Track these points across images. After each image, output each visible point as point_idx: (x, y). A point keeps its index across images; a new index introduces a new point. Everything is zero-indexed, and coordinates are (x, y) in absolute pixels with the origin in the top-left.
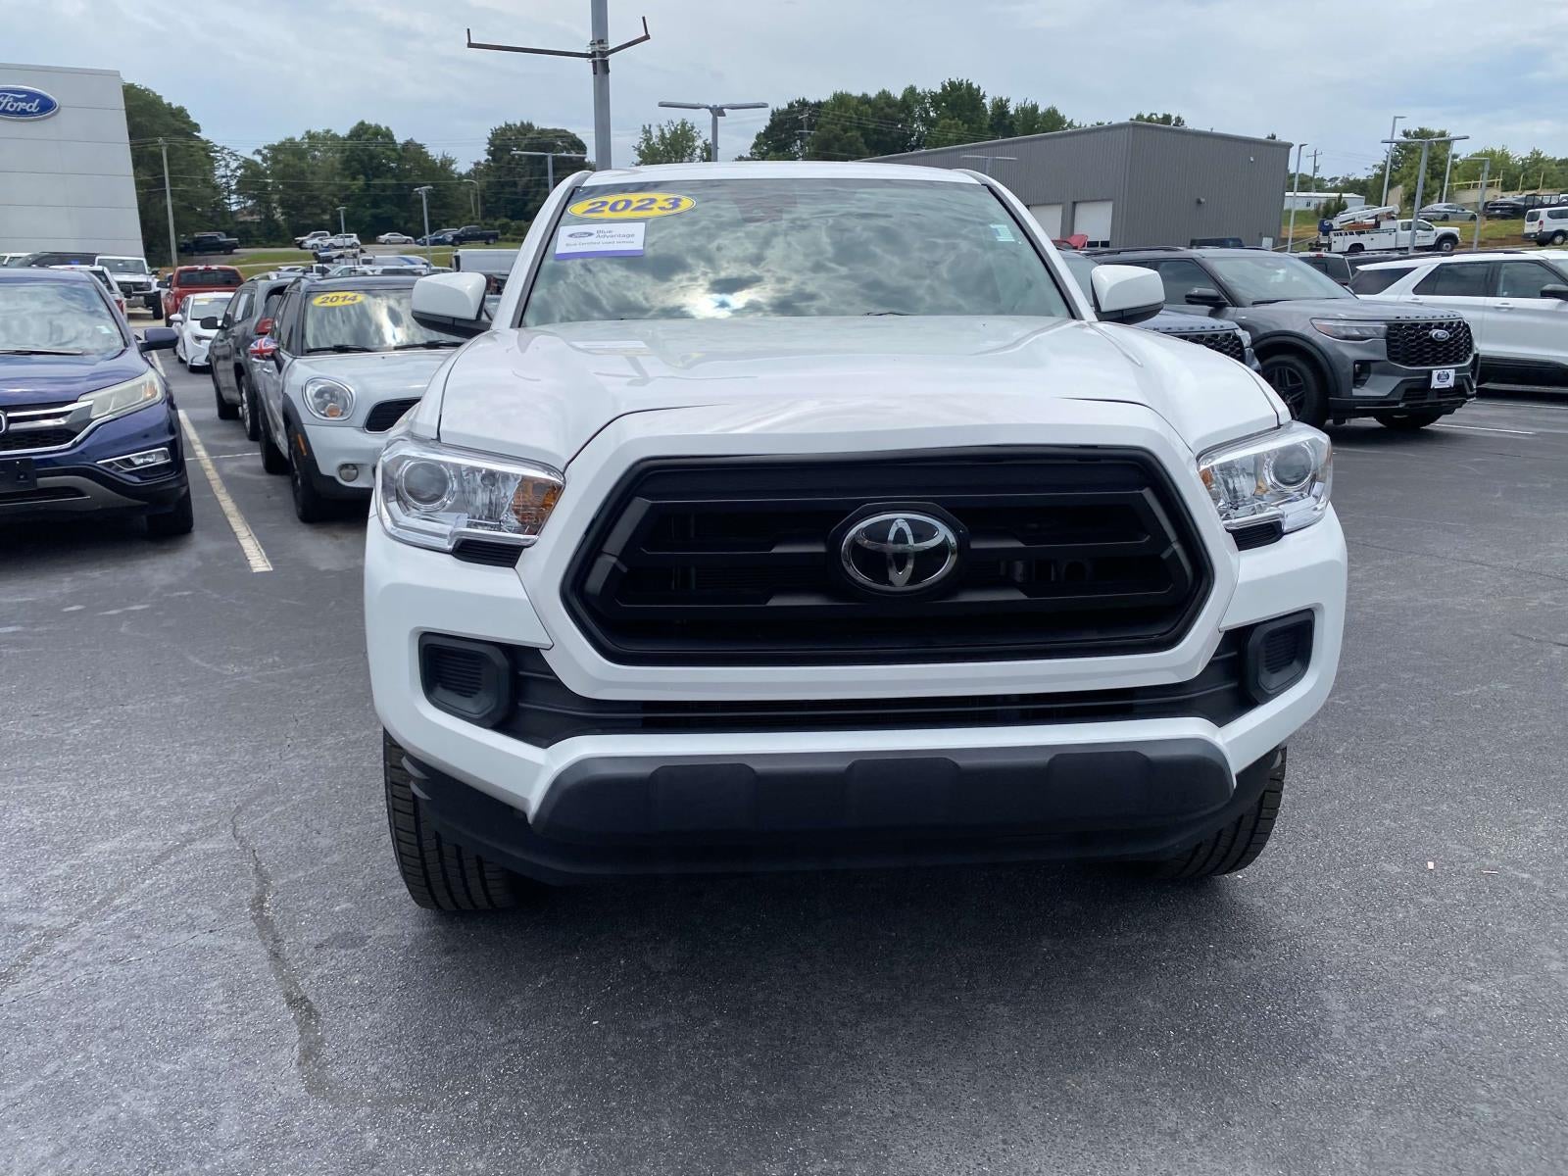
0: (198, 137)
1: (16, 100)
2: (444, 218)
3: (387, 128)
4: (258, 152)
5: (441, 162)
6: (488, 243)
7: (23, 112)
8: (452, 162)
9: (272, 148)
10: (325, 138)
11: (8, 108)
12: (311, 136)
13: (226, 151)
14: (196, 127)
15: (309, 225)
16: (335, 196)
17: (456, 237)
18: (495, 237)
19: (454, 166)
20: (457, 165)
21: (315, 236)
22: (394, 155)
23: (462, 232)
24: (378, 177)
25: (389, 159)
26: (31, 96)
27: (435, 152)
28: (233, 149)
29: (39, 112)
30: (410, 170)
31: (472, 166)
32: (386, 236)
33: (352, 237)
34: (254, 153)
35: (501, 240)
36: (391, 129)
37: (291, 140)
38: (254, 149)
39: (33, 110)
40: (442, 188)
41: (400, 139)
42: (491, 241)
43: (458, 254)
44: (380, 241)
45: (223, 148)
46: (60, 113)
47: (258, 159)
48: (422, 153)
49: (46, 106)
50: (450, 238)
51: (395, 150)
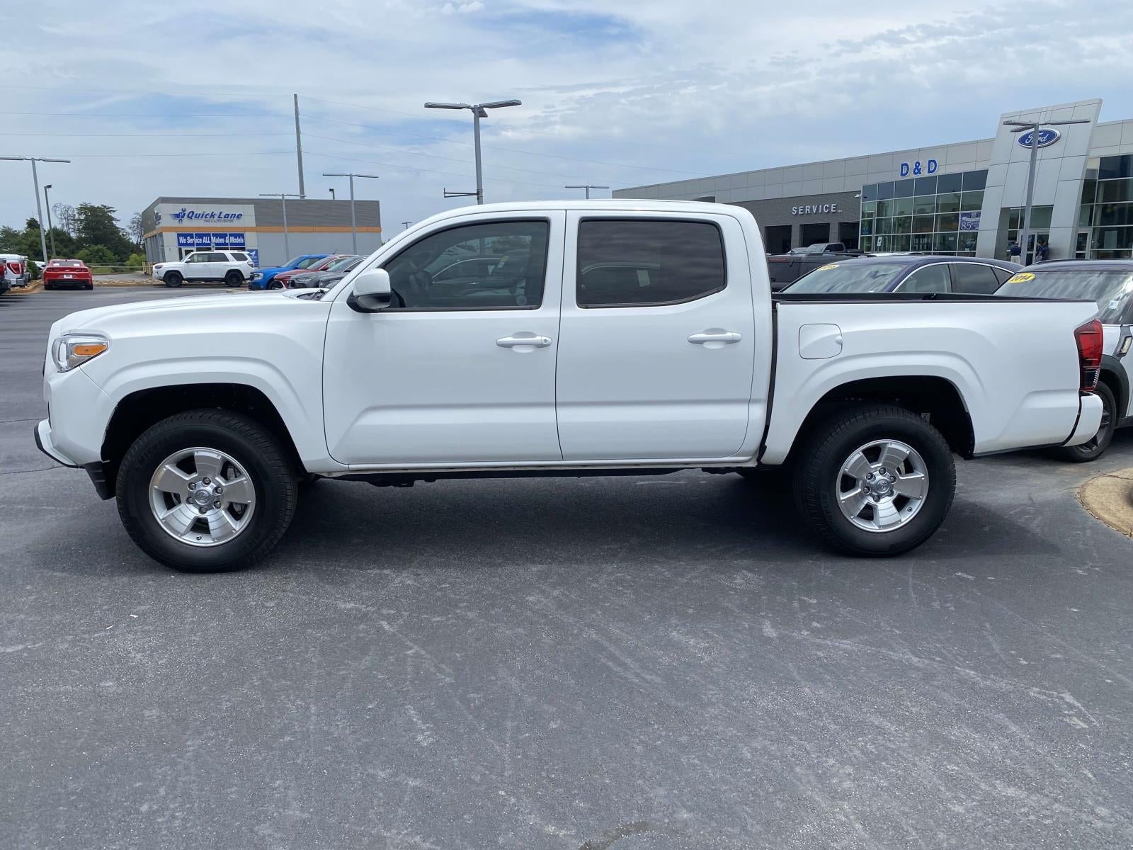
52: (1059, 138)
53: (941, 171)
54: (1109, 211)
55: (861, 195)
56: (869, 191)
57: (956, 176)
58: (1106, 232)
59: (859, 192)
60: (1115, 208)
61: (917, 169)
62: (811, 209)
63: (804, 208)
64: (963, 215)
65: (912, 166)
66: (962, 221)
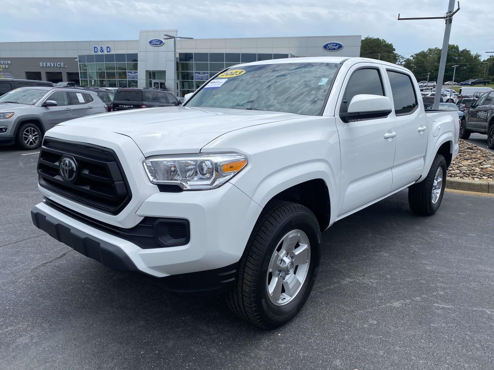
0: (394, 53)
1: (333, 46)
2: (471, 76)
3: (457, 46)
4: (412, 56)
5: (475, 56)
6: (485, 85)
7: (334, 49)
8: (479, 56)
9: (416, 55)
10: (435, 50)
11: (331, 48)
12: (430, 50)
13: (400, 57)
14: (394, 50)
15: (421, 79)
16: (432, 69)
17: (472, 83)
18: (489, 83)
19: (480, 58)
20: (481, 57)
21: (422, 83)
22: (457, 55)
23: (475, 81)
24: (450, 62)
25: (455, 56)
26: (337, 44)
27: (473, 53)
28: (402, 56)
29: (338, 48)
30: (462, 60)
31: (489, 57)
32: (447, 83)
33: (434, 83)
34: (411, 57)
35: (490, 84)
36: (458, 46)
37: (423, 52)
38: (411, 55)
39: (337, 48)
40: (472, 65)
41: (461, 49)
42: (487, 84)
43: (461, 88)
44: (445, 84)
45: (400, 55)
46: (344, 48)
47: (412, 58)
48: (468, 53)
49: (340, 47)
50: (470, 83)
51: (458, 53)
52: (164, 43)
53: (112, 52)
54: (183, 74)
55: (78, 60)
56: (82, 58)
57: (123, 55)
58: (184, 83)
59: (77, 58)
60: (185, 73)
61: (102, 50)
62: (50, 65)
63: (46, 64)
64: (128, 72)
65: (99, 49)
66: (128, 75)
